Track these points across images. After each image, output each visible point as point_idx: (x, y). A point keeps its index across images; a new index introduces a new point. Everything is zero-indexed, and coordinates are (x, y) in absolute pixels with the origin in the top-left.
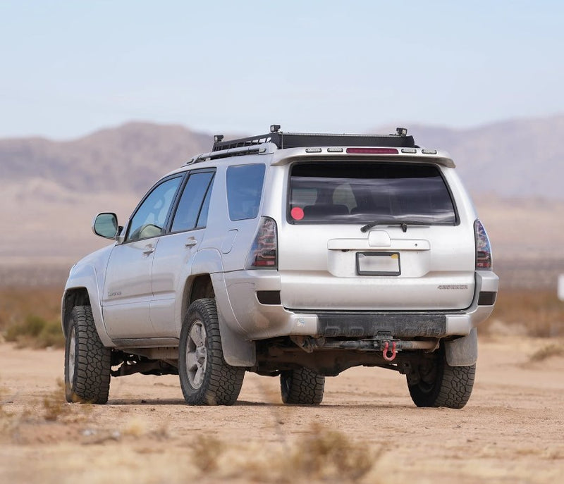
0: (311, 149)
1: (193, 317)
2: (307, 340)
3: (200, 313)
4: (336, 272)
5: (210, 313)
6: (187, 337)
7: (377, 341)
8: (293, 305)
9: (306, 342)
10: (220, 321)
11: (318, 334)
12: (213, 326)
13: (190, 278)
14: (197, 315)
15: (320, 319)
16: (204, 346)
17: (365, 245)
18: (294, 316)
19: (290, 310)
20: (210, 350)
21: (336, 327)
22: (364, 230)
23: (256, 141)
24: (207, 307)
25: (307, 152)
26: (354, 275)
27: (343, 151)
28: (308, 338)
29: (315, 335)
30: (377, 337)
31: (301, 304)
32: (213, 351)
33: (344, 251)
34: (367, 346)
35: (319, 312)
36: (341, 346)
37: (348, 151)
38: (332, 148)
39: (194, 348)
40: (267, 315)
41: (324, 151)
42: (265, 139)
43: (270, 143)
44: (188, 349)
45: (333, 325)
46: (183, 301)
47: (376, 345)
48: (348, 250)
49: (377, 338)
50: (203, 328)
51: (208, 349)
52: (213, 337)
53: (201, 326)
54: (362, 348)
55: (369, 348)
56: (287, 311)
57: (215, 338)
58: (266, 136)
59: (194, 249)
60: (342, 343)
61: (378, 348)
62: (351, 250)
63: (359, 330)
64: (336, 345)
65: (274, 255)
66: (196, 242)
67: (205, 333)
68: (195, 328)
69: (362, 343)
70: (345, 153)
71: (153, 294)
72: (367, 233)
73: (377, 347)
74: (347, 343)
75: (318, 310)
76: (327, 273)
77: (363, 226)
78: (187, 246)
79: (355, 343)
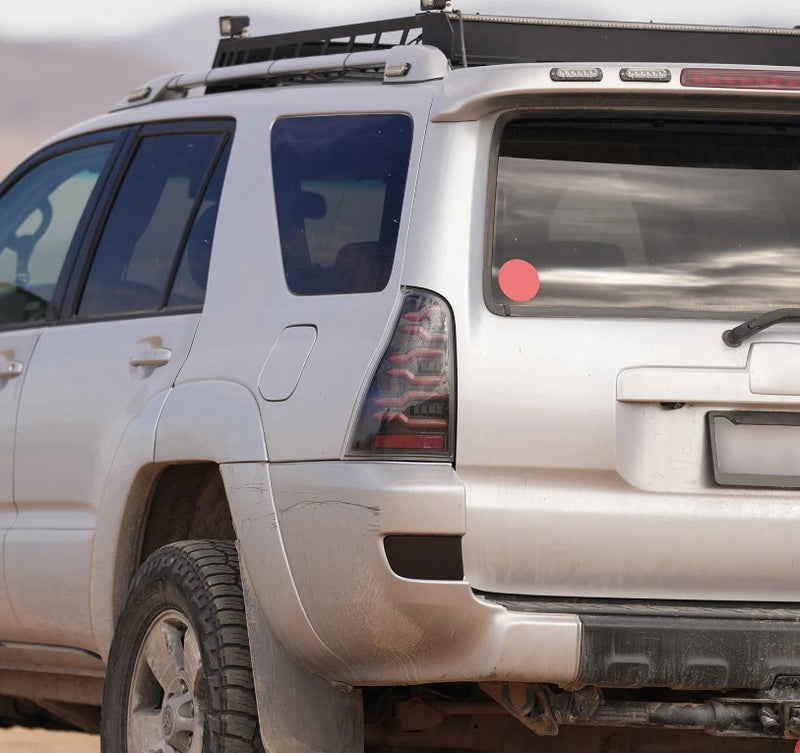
0: (567, 68)
1: (158, 596)
2: (541, 696)
3: (180, 587)
4: (642, 476)
5: (214, 591)
6: (133, 660)
7: (772, 706)
8: (501, 579)
9: (537, 703)
10: (252, 620)
11: (581, 677)
12: (227, 635)
13: (146, 471)
14: (171, 593)
15: (588, 632)
16: (189, 696)
17: (737, 389)
18: (506, 619)
19: (490, 596)
20: (214, 712)
21: (640, 659)
22: (733, 339)
23: (369, 39)
24: (206, 571)
25: (555, 78)
26: (698, 488)
27: (671, 78)
28: (545, 692)
29: (572, 683)
30: (772, 693)
31: (526, 578)
32: (227, 717)
33: (669, 405)
34: (737, 721)
35: (585, 607)
36: (653, 719)
37: (685, 78)
38: (636, 68)
39: (154, 697)
40: (415, 613)
41: (610, 78)
42: (400, 33)
43: (421, 46)
44: (135, 700)
45: (631, 650)
46: (120, 542)
47: (769, 720)
48: (681, 404)
49: (772, 696)
50: (191, 638)
51: (208, 710)
52: (228, 673)
53: (182, 628)
54: (723, 726)
55: (744, 727)
56: (481, 601)
57: (231, 676)
58: (403, 24)
59: (160, 377)
60: (654, 708)
61: (778, 729)
62: (692, 404)
63: (714, 668)
64: (636, 715)
65: (445, 415)
66: (168, 355)
67: (197, 656)
68: (160, 634)
69: (721, 711)
70: (675, 85)
71: (15, 506)
72: (744, 348)
73: (772, 728)
74: (673, 709)
75: (580, 600)
76: (611, 479)
77: (731, 326)
78: (137, 365)
79: (699, 712)
